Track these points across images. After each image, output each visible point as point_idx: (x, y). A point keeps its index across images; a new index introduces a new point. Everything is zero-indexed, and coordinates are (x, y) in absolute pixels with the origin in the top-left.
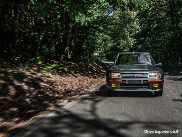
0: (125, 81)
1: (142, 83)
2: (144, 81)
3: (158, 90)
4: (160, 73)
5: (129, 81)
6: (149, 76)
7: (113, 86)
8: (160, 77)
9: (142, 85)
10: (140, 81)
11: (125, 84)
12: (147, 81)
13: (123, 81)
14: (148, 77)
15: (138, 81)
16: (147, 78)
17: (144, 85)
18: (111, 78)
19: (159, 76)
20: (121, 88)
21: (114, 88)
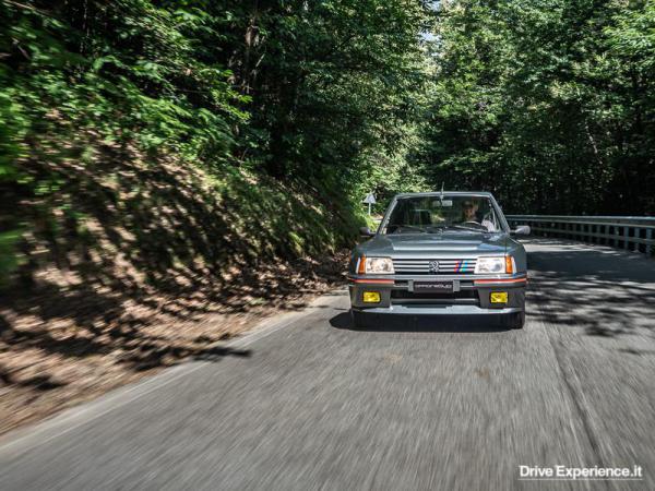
0: (406, 282)
1: (456, 288)
2: (462, 282)
3: (507, 311)
4: (513, 259)
5: (415, 283)
6: (477, 266)
7: (369, 298)
8: (514, 271)
9: (457, 295)
10: (451, 283)
11: (405, 293)
12: (472, 281)
13: (397, 282)
14: (476, 271)
15: (444, 283)
16: (472, 273)
17: (464, 293)
18: (364, 273)
19: (511, 267)
20: (394, 304)
21: (374, 305)
